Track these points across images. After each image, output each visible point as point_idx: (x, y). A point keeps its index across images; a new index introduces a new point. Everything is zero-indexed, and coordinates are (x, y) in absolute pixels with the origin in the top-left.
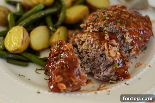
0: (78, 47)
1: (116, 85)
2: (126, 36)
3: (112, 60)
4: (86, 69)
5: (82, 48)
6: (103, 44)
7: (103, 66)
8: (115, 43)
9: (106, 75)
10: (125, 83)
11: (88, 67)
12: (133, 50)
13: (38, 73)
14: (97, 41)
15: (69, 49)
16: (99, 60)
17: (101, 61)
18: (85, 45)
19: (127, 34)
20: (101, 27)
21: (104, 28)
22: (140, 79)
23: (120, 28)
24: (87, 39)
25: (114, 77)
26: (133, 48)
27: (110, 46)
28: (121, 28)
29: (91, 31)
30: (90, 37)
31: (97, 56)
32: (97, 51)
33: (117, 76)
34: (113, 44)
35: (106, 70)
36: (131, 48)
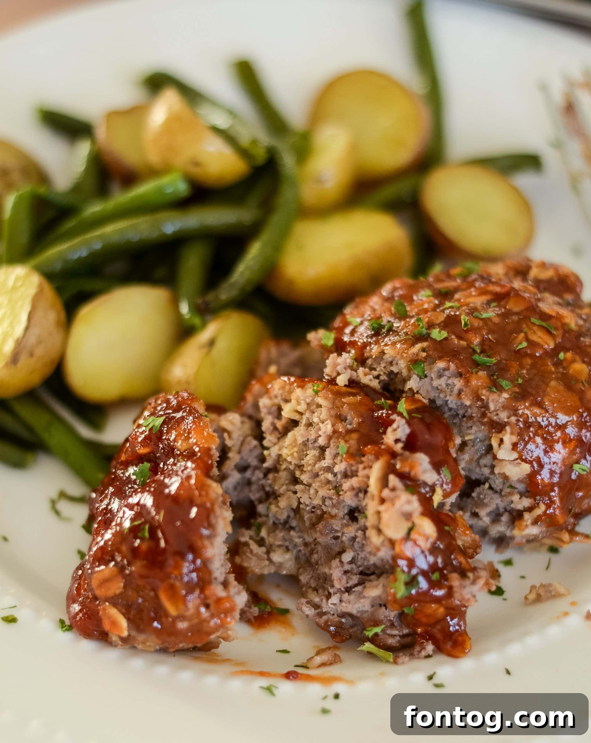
0: (266, 443)
1: (382, 674)
2: (500, 445)
3: (385, 553)
4: (277, 557)
5: (280, 449)
6: (365, 464)
7: (347, 567)
8: (424, 472)
9: (354, 612)
10: (431, 673)
11: (287, 549)
12: (528, 517)
13: (57, 513)
14: (346, 442)
15: (197, 449)
16: (337, 531)
17: (344, 539)
18: (296, 440)
19: (508, 438)
20: (395, 369)
21: (409, 378)
22: (508, 672)
23: (478, 397)
24: (307, 415)
25: (389, 632)
26: (530, 509)
27: (393, 480)
28: (482, 400)
29: (342, 380)
30: (324, 413)
31: (334, 511)
32: (337, 489)
33: (406, 631)
34: (413, 474)
35: (359, 588)
36: (520, 507)
